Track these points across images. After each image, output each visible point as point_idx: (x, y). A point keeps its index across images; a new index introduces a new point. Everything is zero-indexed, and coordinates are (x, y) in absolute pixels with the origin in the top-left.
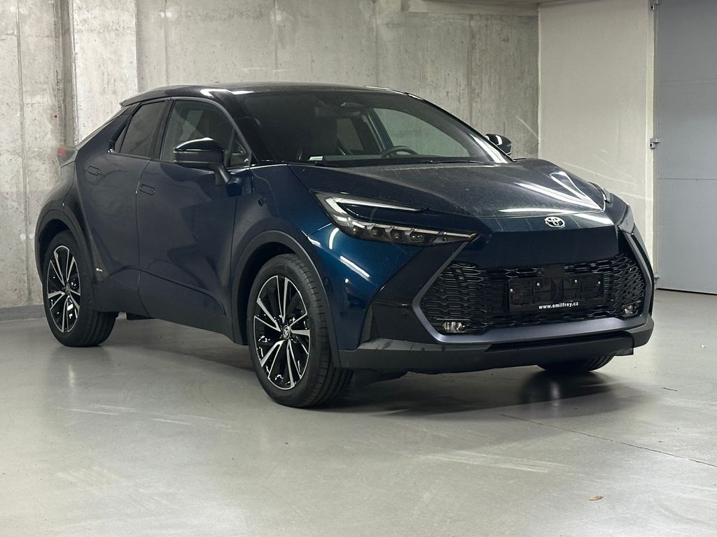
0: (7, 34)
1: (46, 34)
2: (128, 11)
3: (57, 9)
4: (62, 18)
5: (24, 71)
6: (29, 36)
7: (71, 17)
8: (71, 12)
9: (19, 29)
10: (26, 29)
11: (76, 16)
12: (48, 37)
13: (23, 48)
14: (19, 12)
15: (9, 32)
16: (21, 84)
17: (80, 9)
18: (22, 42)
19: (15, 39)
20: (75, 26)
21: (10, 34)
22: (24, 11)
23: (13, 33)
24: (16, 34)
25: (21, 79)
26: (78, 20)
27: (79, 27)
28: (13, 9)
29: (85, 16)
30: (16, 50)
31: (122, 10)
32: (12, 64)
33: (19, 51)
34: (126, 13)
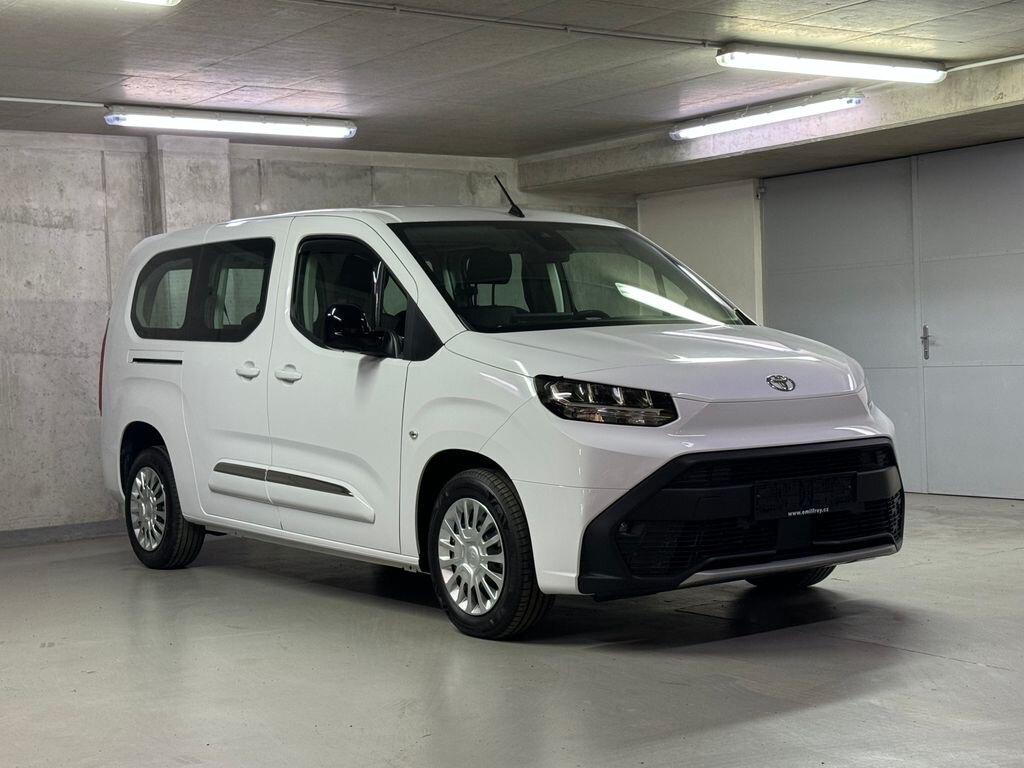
1: (136, 229)
2: (223, 204)
3: (146, 202)
4: (153, 211)
5: (112, 268)
7: (163, 210)
8: (163, 206)
10: (115, 223)
11: (168, 210)
12: (138, 231)
13: (112, 243)
14: (107, 207)
15: (97, 227)
16: (109, 282)
17: (172, 201)
18: (110, 238)
20: (168, 221)
22: (112, 204)
23: (101, 229)
25: (109, 276)
26: (171, 213)
27: (172, 221)
28: (101, 203)
29: (178, 210)
30: (104, 246)
31: (217, 202)
32: (100, 261)
33: (107, 247)
34: (221, 206)
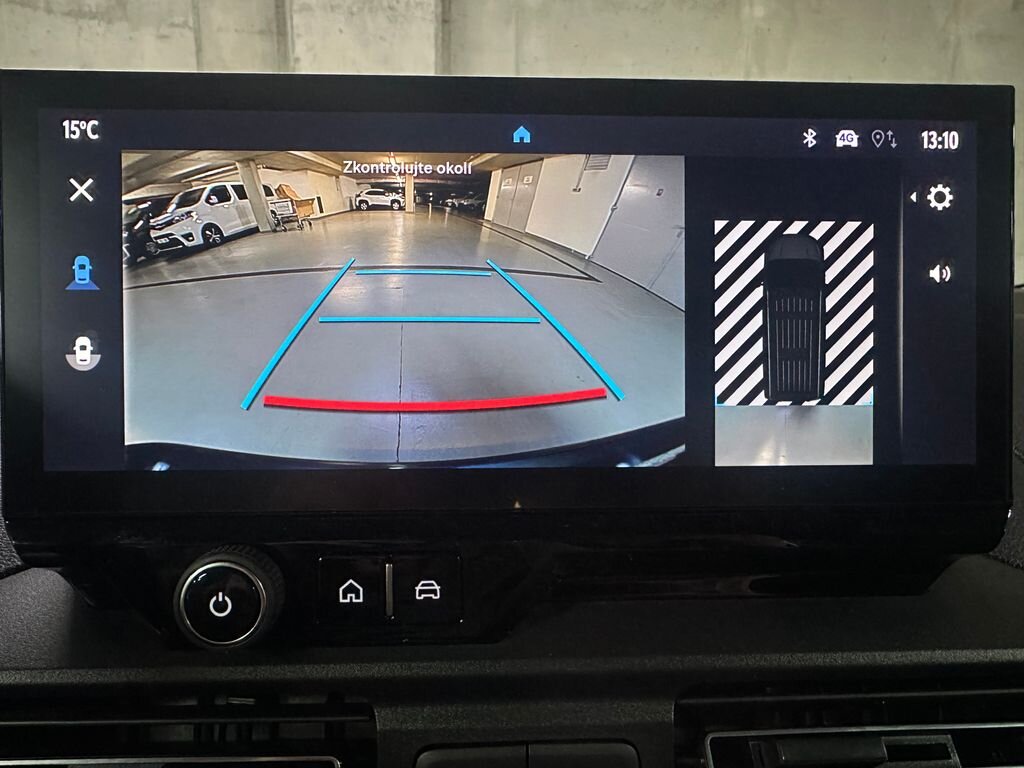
0: (173, 25)
6: (220, 29)
9: (197, 15)
19: (190, 35)
21: (177, 26)
24: (191, 23)
